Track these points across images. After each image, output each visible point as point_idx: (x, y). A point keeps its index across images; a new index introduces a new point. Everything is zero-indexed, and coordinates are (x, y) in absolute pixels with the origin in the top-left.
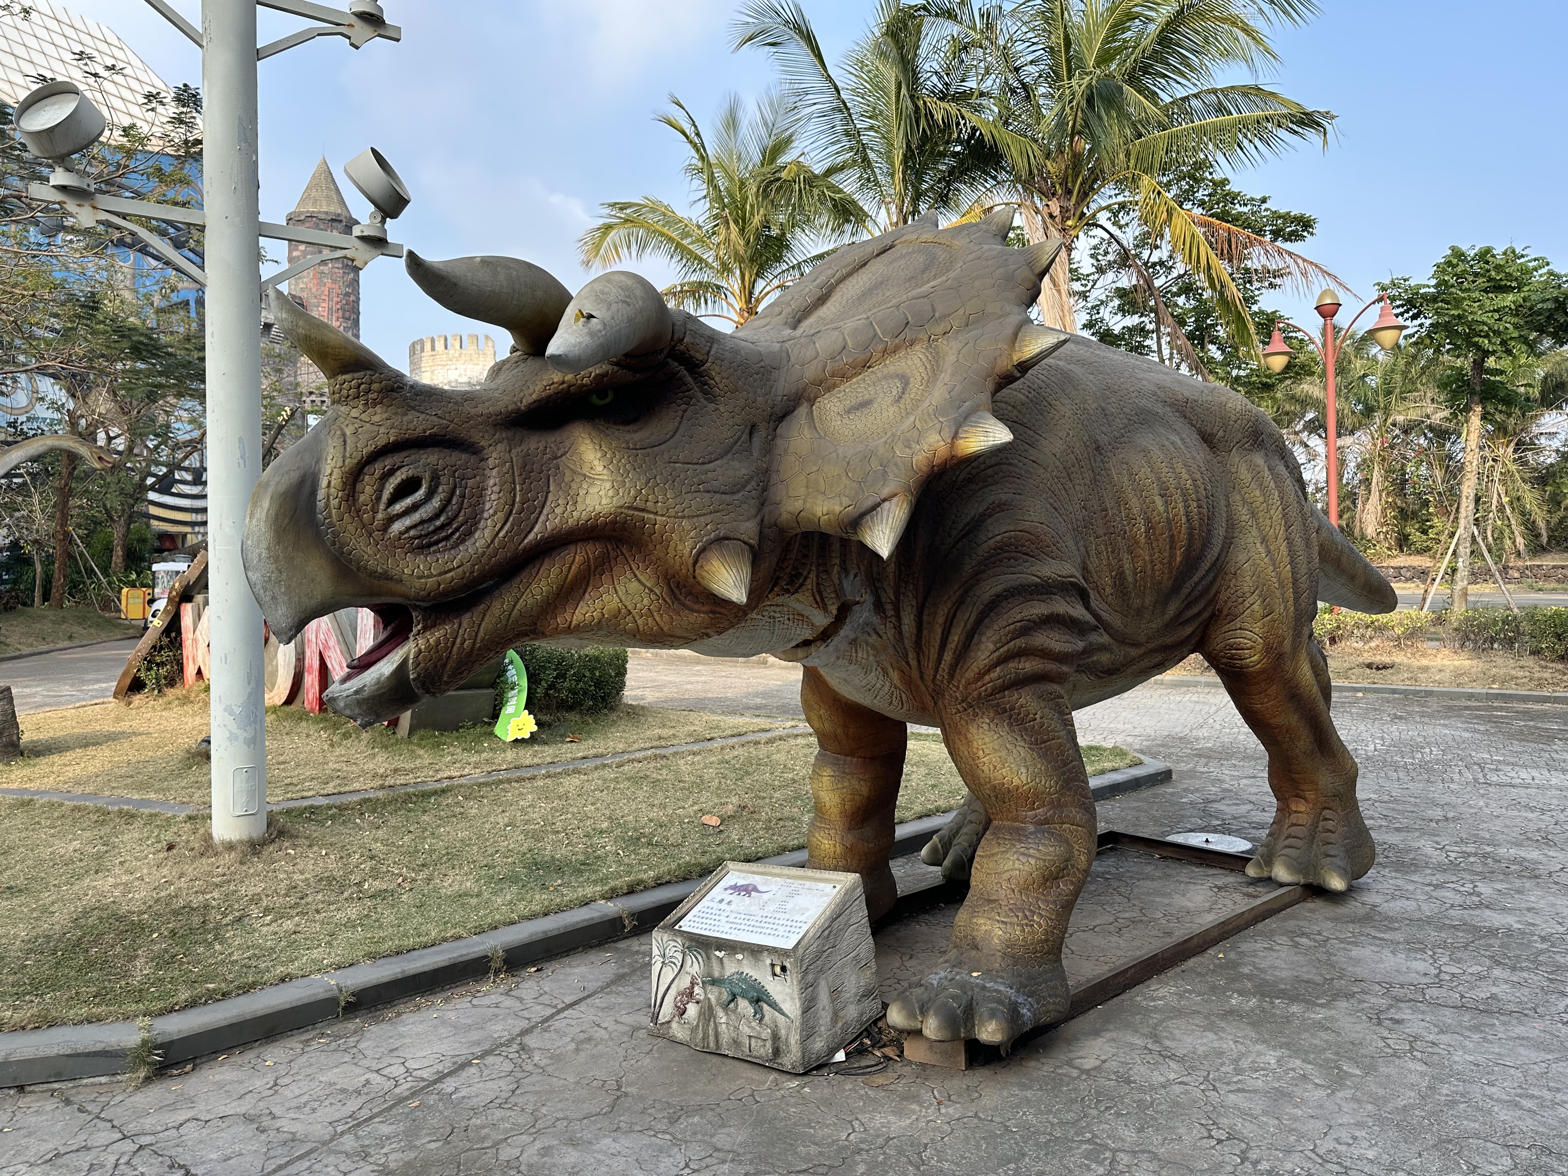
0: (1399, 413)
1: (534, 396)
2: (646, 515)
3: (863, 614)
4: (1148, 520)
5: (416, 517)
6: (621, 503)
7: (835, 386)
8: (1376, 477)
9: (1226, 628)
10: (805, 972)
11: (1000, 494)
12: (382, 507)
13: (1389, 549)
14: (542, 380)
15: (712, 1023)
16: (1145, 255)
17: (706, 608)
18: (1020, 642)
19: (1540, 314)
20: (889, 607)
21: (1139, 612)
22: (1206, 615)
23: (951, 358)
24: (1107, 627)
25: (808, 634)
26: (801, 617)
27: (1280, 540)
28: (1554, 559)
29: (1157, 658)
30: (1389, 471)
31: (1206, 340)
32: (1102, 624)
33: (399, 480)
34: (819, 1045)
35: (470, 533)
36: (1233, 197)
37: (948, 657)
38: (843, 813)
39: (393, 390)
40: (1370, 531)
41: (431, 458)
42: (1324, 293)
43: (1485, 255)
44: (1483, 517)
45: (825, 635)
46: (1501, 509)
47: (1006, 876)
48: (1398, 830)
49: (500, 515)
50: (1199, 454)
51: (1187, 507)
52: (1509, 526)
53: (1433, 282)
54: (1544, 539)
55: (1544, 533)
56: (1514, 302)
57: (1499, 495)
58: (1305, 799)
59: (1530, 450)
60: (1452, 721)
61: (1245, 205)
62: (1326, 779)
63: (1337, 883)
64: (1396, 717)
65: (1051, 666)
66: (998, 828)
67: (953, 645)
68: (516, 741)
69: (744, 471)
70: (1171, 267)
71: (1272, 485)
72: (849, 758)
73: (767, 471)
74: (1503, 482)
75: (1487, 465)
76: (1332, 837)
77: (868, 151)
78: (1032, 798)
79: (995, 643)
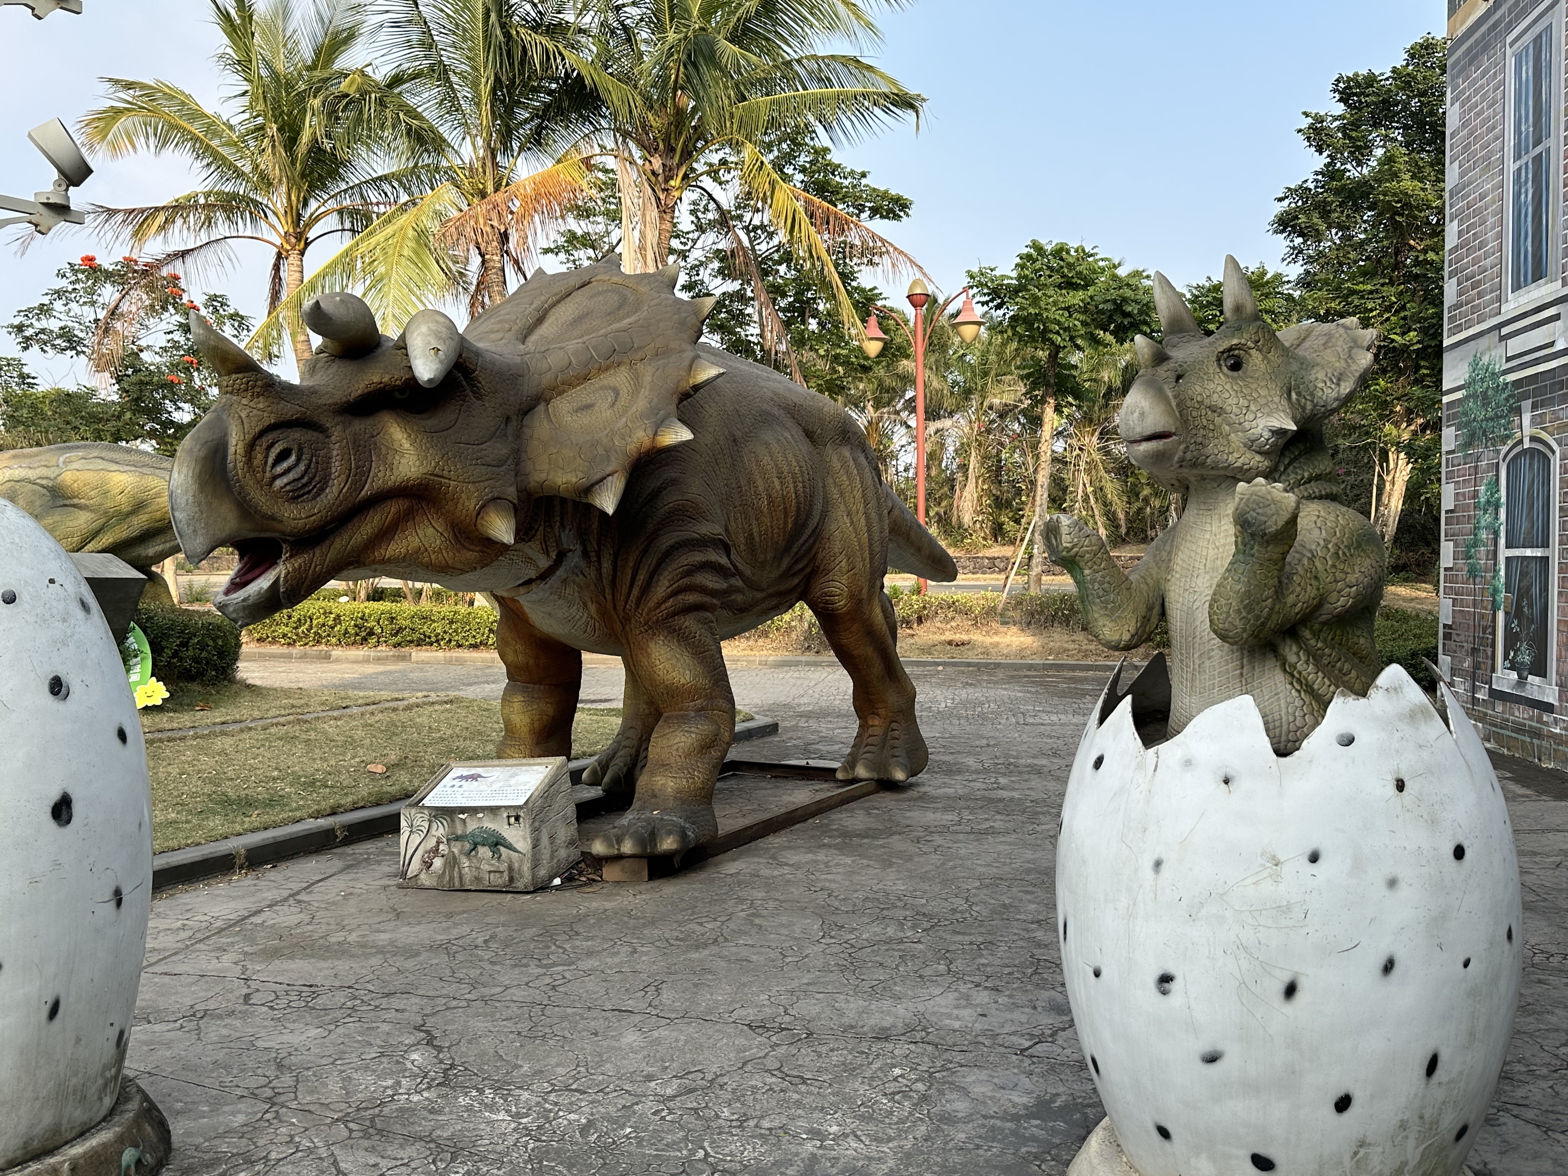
0: (995, 395)
1: (359, 392)
2: (443, 480)
3: (574, 559)
4: (769, 496)
5: (291, 476)
6: (425, 471)
7: (564, 391)
8: (973, 462)
9: (822, 580)
10: (534, 820)
11: (670, 473)
12: (268, 469)
13: (985, 539)
14: (363, 380)
15: (456, 869)
16: (747, 217)
17: (478, 549)
18: (686, 581)
19: (1103, 313)
20: (593, 554)
21: (763, 564)
22: (808, 570)
23: (648, 379)
24: (741, 574)
25: (533, 574)
26: (530, 560)
27: (860, 514)
28: (1131, 551)
29: (774, 602)
30: (985, 457)
31: (807, 314)
32: (739, 573)
33: (278, 451)
34: (543, 872)
35: (322, 490)
36: (835, 168)
37: (635, 592)
38: (532, 731)
39: (270, 386)
40: (967, 519)
41: (297, 435)
42: (915, 283)
43: (1060, 251)
44: (1070, 507)
45: (544, 576)
46: (1086, 499)
47: (675, 747)
48: (952, 753)
49: (343, 477)
50: (804, 447)
51: (795, 487)
52: (1093, 516)
53: (1014, 274)
54: (1123, 530)
55: (1122, 523)
56: (1082, 301)
57: (1084, 485)
58: (878, 715)
59: (1113, 439)
60: (1011, 686)
61: (846, 178)
62: (893, 698)
63: (899, 775)
64: (967, 684)
65: (707, 599)
66: (668, 718)
67: (640, 583)
68: (146, 708)
69: (505, 451)
70: (773, 233)
71: (855, 472)
72: (537, 686)
73: (518, 450)
74: (1088, 471)
75: (1074, 454)
76: (897, 743)
77: (451, 74)
78: (691, 693)
79: (669, 581)
